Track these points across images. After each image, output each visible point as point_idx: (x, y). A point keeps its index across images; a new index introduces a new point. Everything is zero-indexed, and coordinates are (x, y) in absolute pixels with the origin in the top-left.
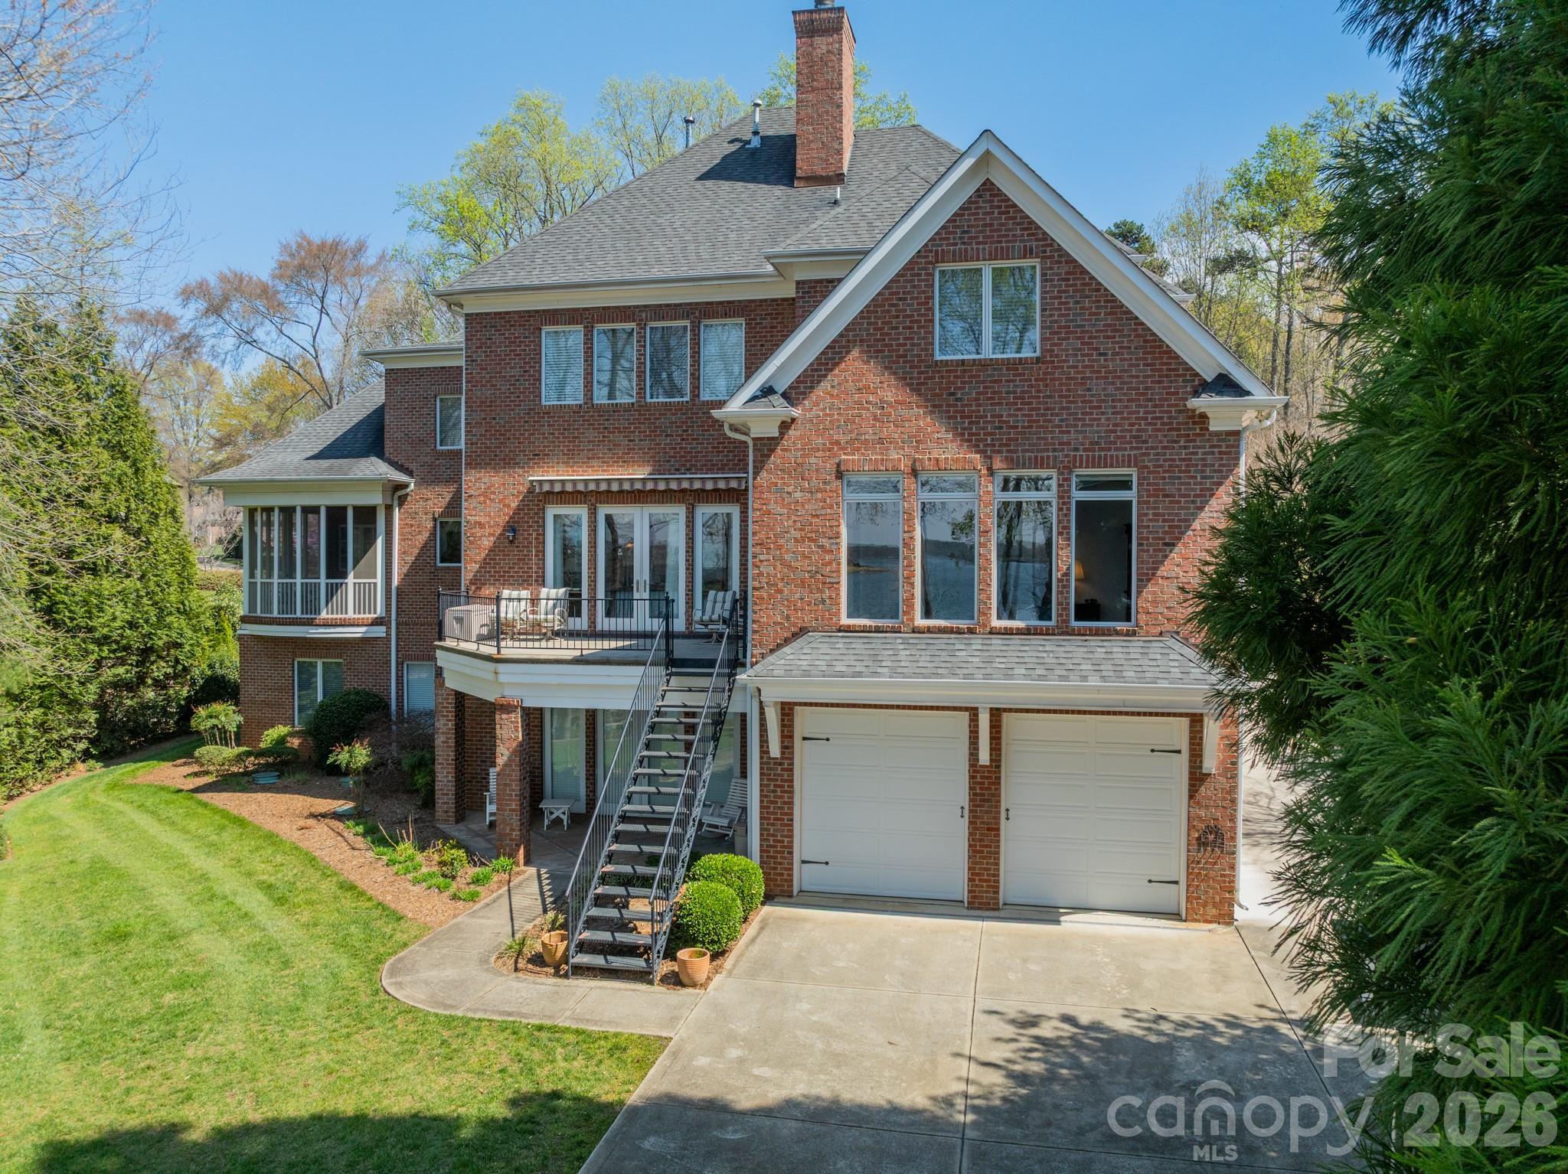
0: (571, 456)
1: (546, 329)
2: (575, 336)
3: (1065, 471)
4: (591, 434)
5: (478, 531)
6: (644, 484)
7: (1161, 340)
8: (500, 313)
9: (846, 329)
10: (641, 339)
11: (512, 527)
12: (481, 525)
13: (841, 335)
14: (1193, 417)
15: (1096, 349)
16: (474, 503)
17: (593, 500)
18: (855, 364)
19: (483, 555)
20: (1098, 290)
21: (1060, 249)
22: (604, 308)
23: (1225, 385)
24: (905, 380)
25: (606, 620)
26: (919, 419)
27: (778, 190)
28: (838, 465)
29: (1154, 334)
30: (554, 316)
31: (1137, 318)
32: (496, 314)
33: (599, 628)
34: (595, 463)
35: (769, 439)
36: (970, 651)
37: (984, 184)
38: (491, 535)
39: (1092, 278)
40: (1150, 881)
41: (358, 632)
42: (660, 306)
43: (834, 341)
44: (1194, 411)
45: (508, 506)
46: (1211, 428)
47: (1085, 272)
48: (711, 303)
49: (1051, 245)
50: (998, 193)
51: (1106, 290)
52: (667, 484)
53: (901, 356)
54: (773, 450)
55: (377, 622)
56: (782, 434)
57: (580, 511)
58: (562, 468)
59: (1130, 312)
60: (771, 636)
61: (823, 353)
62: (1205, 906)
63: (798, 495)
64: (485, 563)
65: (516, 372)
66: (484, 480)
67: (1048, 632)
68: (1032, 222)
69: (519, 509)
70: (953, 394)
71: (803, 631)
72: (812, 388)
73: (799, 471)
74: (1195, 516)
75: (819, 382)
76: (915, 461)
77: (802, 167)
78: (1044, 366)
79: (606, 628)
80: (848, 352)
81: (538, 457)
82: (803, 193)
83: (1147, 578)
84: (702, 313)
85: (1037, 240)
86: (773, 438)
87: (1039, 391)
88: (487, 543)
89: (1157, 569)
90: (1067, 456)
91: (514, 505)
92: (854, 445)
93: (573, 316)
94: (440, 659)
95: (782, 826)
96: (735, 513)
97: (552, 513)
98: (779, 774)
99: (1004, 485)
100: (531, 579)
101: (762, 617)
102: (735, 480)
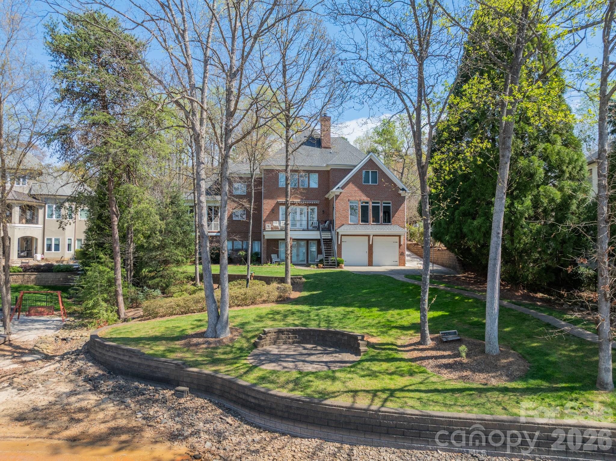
1: (280, 173)
3: (382, 201)
6: (300, 202)
9: (348, 180)
10: (299, 176)
11: (273, 210)
12: (267, 209)
14: (399, 194)
16: (265, 205)
18: (351, 185)
19: (267, 215)
20: (386, 175)
21: (381, 169)
22: (292, 170)
23: (403, 189)
24: (358, 187)
26: (360, 193)
27: (319, 149)
28: (349, 199)
29: (394, 182)
30: (282, 170)
32: (270, 169)
36: (369, 227)
37: (370, 159)
40: (393, 261)
41: (214, 234)
42: (303, 170)
43: (346, 182)
45: (272, 206)
47: (384, 173)
48: (312, 170)
50: (372, 160)
53: (358, 183)
54: (339, 197)
55: (219, 232)
56: (340, 194)
58: (283, 199)
59: (390, 179)
60: (339, 225)
62: (401, 264)
63: (342, 204)
65: (274, 180)
66: (268, 201)
67: (380, 225)
68: (377, 165)
70: (366, 189)
71: (343, 225)
73: (343, 200)
74: (400, 208)
75: (346, 187)
76: (360, 199)
77: (323, 145)
78: (379, 186)
80: (349, 183)
82: (323, 149)
83: (393, 217)
84: (309, 172)
85: (378, 168)
87: (378, 189)
88: (268, 213)
89: (394, 215)
90: (382, 199)
91: (274, 206)
92: (351, 196)
94: (265, 233)
95: (340, 255)
96: (316, 208)
97: (281, 207)
98: (340, 247)
99: (373, 203)
100: (277, 219)
101: (337, 223)
102: (317, 202)
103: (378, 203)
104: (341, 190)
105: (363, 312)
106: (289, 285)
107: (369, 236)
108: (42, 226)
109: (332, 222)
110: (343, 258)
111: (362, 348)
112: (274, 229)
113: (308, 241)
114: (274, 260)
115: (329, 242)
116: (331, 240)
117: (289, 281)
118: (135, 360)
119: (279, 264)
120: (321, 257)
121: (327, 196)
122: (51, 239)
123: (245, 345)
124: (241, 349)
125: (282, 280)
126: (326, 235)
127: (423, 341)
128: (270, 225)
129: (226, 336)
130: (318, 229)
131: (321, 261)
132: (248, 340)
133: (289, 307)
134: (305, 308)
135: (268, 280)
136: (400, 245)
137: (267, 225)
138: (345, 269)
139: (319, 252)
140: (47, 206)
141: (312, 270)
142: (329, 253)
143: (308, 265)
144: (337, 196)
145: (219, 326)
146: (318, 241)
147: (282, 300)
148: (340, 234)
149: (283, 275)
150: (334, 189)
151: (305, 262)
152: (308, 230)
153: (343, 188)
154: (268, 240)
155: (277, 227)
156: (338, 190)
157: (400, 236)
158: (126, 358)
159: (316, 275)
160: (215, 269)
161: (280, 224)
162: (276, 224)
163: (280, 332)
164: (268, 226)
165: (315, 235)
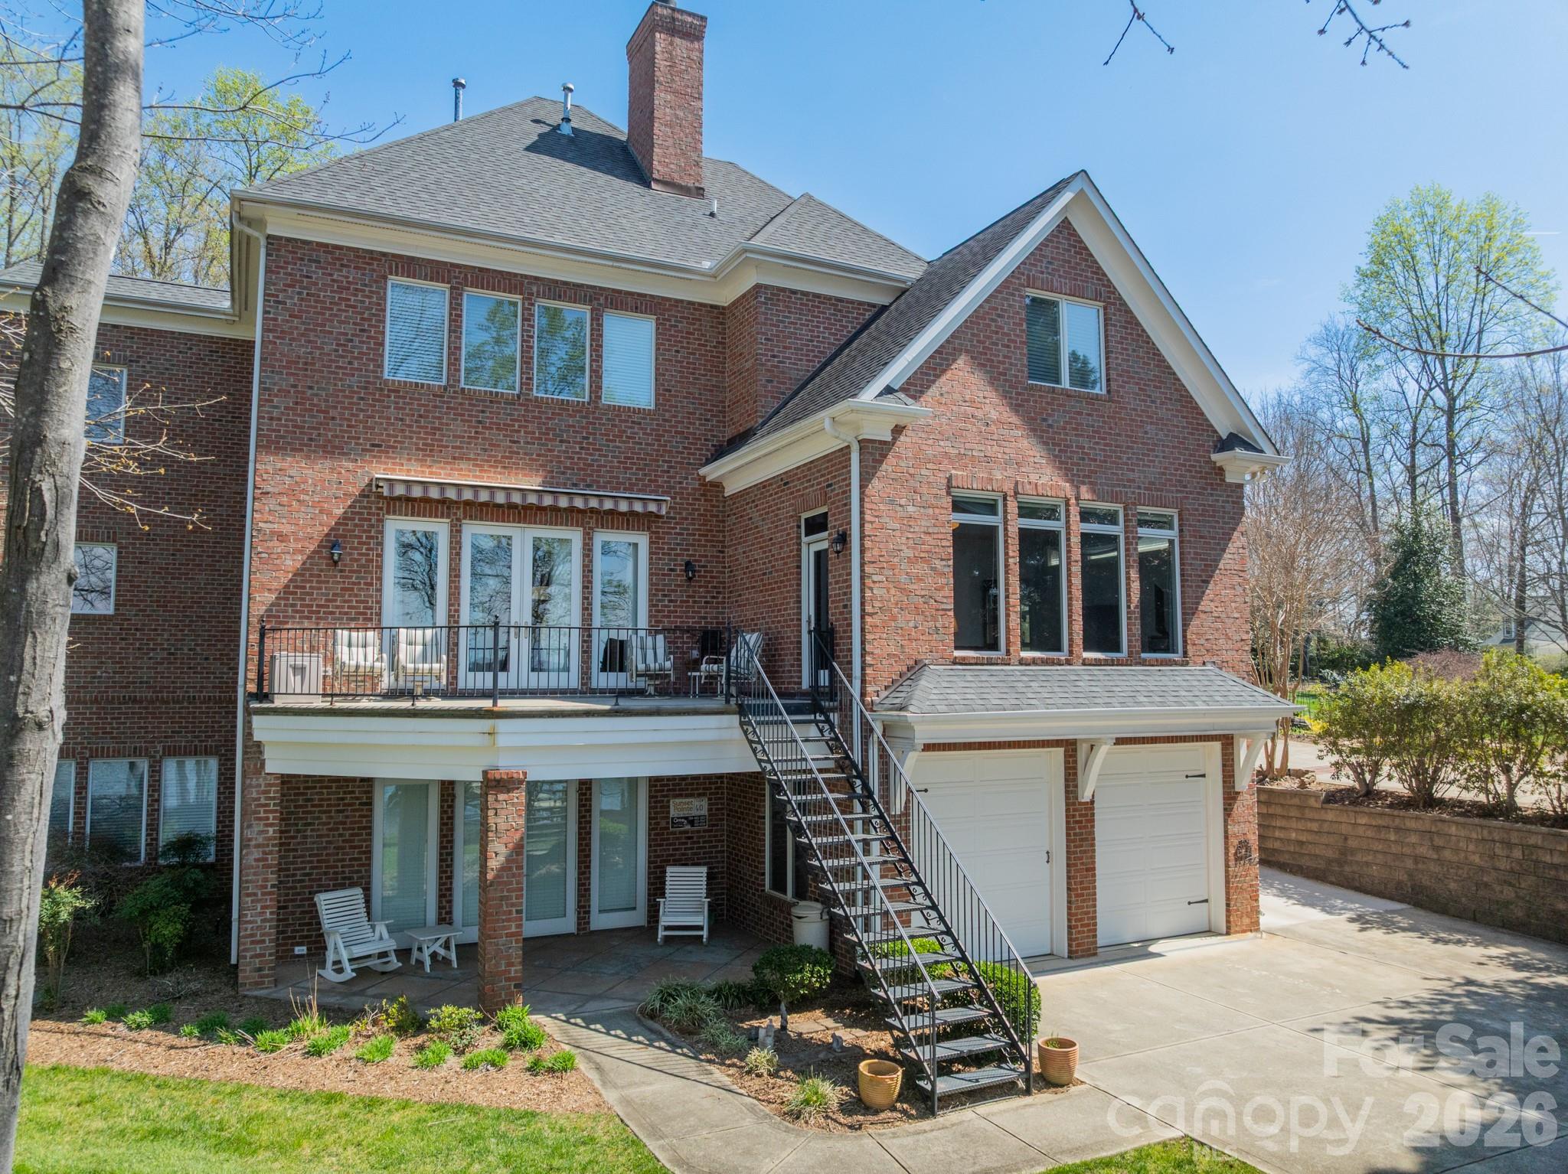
0: (429, 451)
1: (393, 279)
2: (436, 297)
3: (1133, 507)
4: (458, 427)
5: (278, 547)
6: (540, 498)
7: (1191, 397)
8: (326, 245)
9: (952, 336)
10: (527, 319)
11: (332, 543)
12: (282, 537)
13: (948, 341)
14: (1214, 468)
15: (1150, 396)
16: (271, 503)
17: (460, 513)
18: (961, 374)
19: (284, 581)
20: (1148, 343)
21: (1120, 298)
22: (481, 270)
24: (1005, 398)
25: (471, 675)
26: (1019, 441)
28: (949, 480)
29: (1187, 391)
30: (410, 266)
31: (1174, 374)
32: (320, 245)
33: (461, 685)
34: (463, 465)
35: (880, 442)
37: (1063, 222)
38: (296, 551)
39: (1143, 331)
40: (1189, 903)
42: (556, 282)
43: (942, 346)
44: (1215, 463)
45: (329, 514)
46: (1227, 480)
47: (1138, 324)
48: (619, 292)
49: (1114, 293)
50: (1073, 233)
51: (1153, 344)
52: (571, 500)
53: (1001, 374)
54: (885, 456)
56: (895, 439)
57: (440, 528)
58: (415, 466)
59: (1169, 367)
60: (886, 670)
61: (931, 357)
62: (1241, 917)
63: (911, 509)
64: (287, 591)
65: (349, 328)
66: (292, 472)
67: (1120, 663)
68: (1099, 268)
69: (344, 519)
70: (1045, 420)
71: (918, 665)
72: (922, 392)
73: (911, 482)
74: (1220, 556)
75: (929, 387)
76: (1017, 483)
77: (659, 171)
78: (1113, 405)
79: (470, 686)
80: (954, 360)
81: (378, 448)
83: (1190, 613)
84: (608, 301)
85: (1103, 285)
86: (885, 443)
87: (1111, 428)
88: (292, 563)
89: (1198, 603)
90: (1133, 493)
91: (339, 511)
92: (962, 460)
93: (436, 271)
94: (264, 728)
96: (643, 540)
99: (1086, 516)
100: (367, 616)
102: (653, 503)
103: (1111, 518)
137: (284, 663)
153: (916, 386)
154: (287, 781)
156: (889, 403)
161: (386, 648)
162: (356, 653)
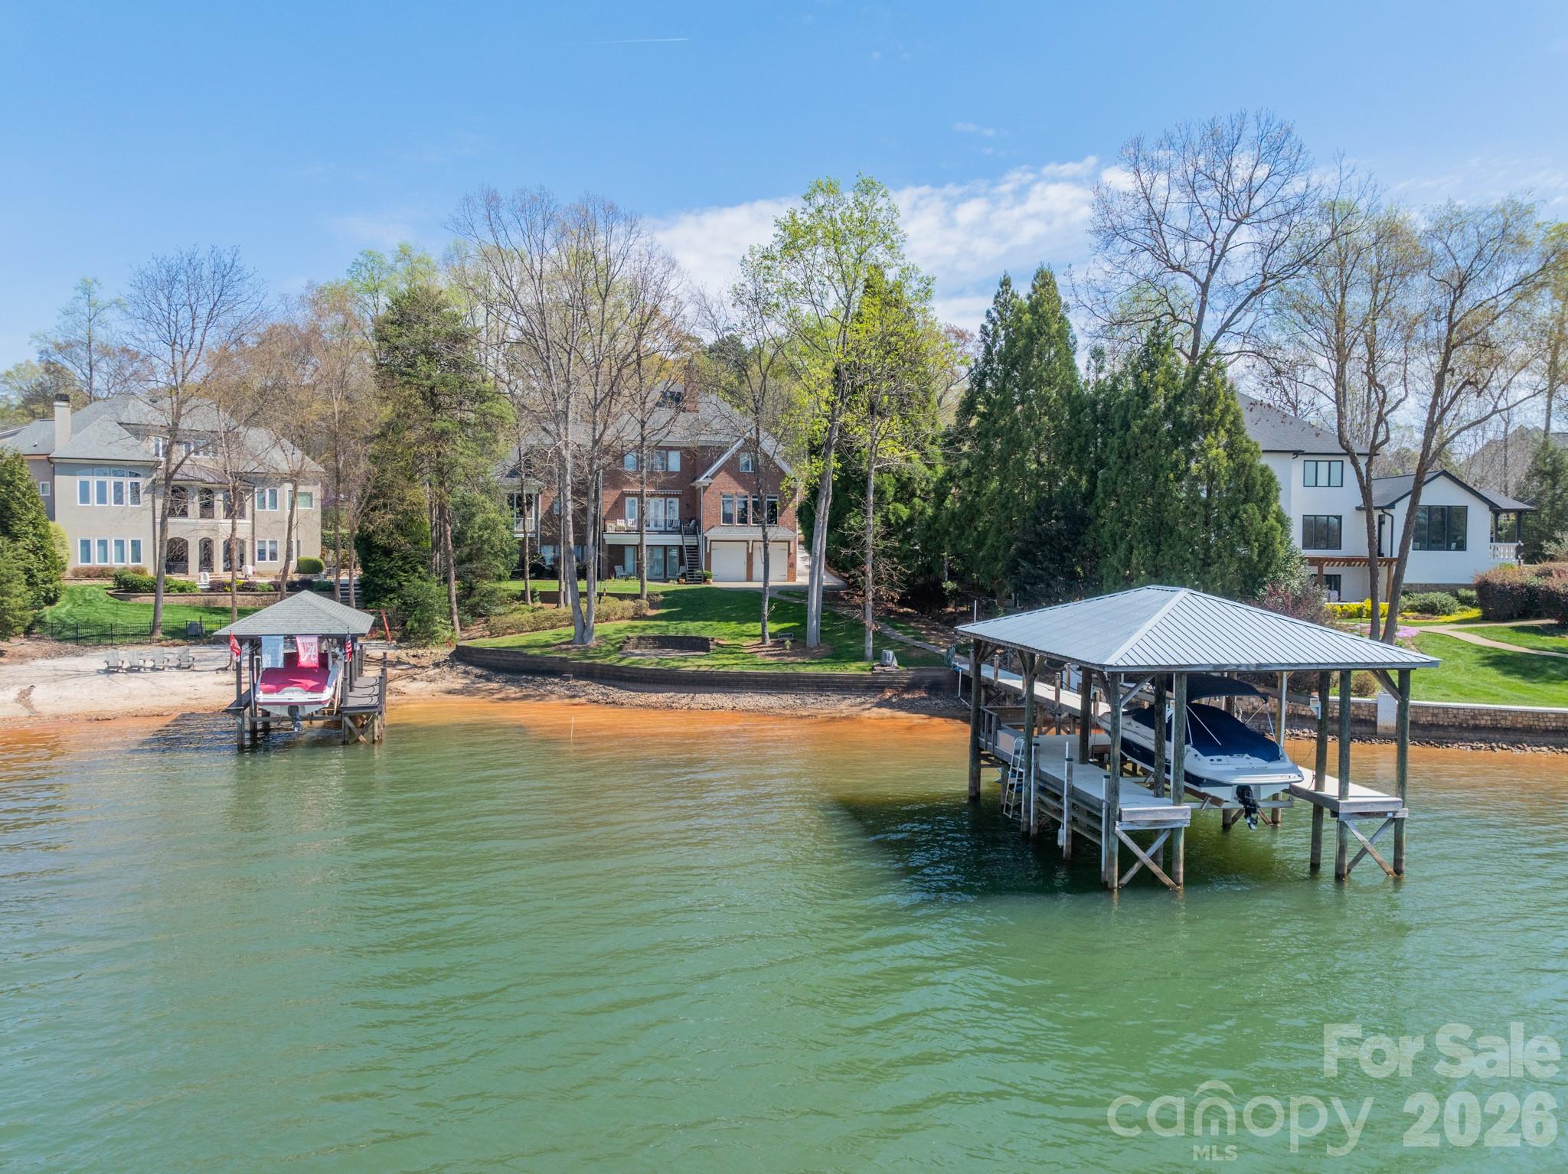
0: (634, 484)
3: (765, 494)
11: (616, 503)
18: (722, 473)
24: (733, 477)
26: (736, 484)
28: (721, 492)
36: (748, 529)
38: (610, 505)
45: (615, 497)
55: (533, 532)
57: (635, 498)
60: (707, 527)
63: (712, 498)
64: (608, 512)
69: (618, 498)
71: (713, 527)
73: (713, 493)
81: (624, 485)
83: (780, 516)
84: (668, 449)
88: (608, 507)
92: (725, 488)
94: (608, 537)
95: (708, 567)
96: (676, 501)
97: (628, 499)
98: (708, 556)
99: (754, 497)
100: (623, 517)
101: (705, 524)
102: (679, 492)
104: (710, 481)
105: (723, 625)
106: (645, 602)
107: (747, 542)
108: (250, 522)
109: (698, 523)
110: (713, 571)
111: (711, 647)
112: (618, 531)
113: (665, 547)
114: (618, 574)
115: (694, 550)
116: (697, 547)
117: (645, 597)
118: (520, 658)
119: (627, 579)
120: (683, 569)
121: (693, 484)
122: (264, 542)
123: (612, 649)
124: (608, 651)
125: (635, 597)
126: (690, 541)
127: (764, 642)
128: (613, 525)
129: (592, 643)
130: (680, 532)
131: (683, 576)
132: (613, 645)
133: (647, 623)
134: (664, 623)
135: (621, 597)
136: (789, 554)
137: (608, 524)
138: (713, 584)
139: (682, 563)
140: (267, 490)
141: (672, 586)
142: (695, 564)
143: (666, 580)
144: (706, 488)
145: (586, 634)
146: (680, 548)
147: (638, 616)
148: (709, 539)
149: (639, 592)
150: (701, 480)
151: (662, 577)
152: (665, 532)
153: (713, 476)
154: (611, 546)
155: (622, 528)
156: (707, 480)
157: (789, 542)
158: (511, 658)
159: (675, 592)
160: (582, 585)
161: (626, 522)
162: (621, 523)
163: (640, 638)
164: (611, 527)
165: (675, 539)
